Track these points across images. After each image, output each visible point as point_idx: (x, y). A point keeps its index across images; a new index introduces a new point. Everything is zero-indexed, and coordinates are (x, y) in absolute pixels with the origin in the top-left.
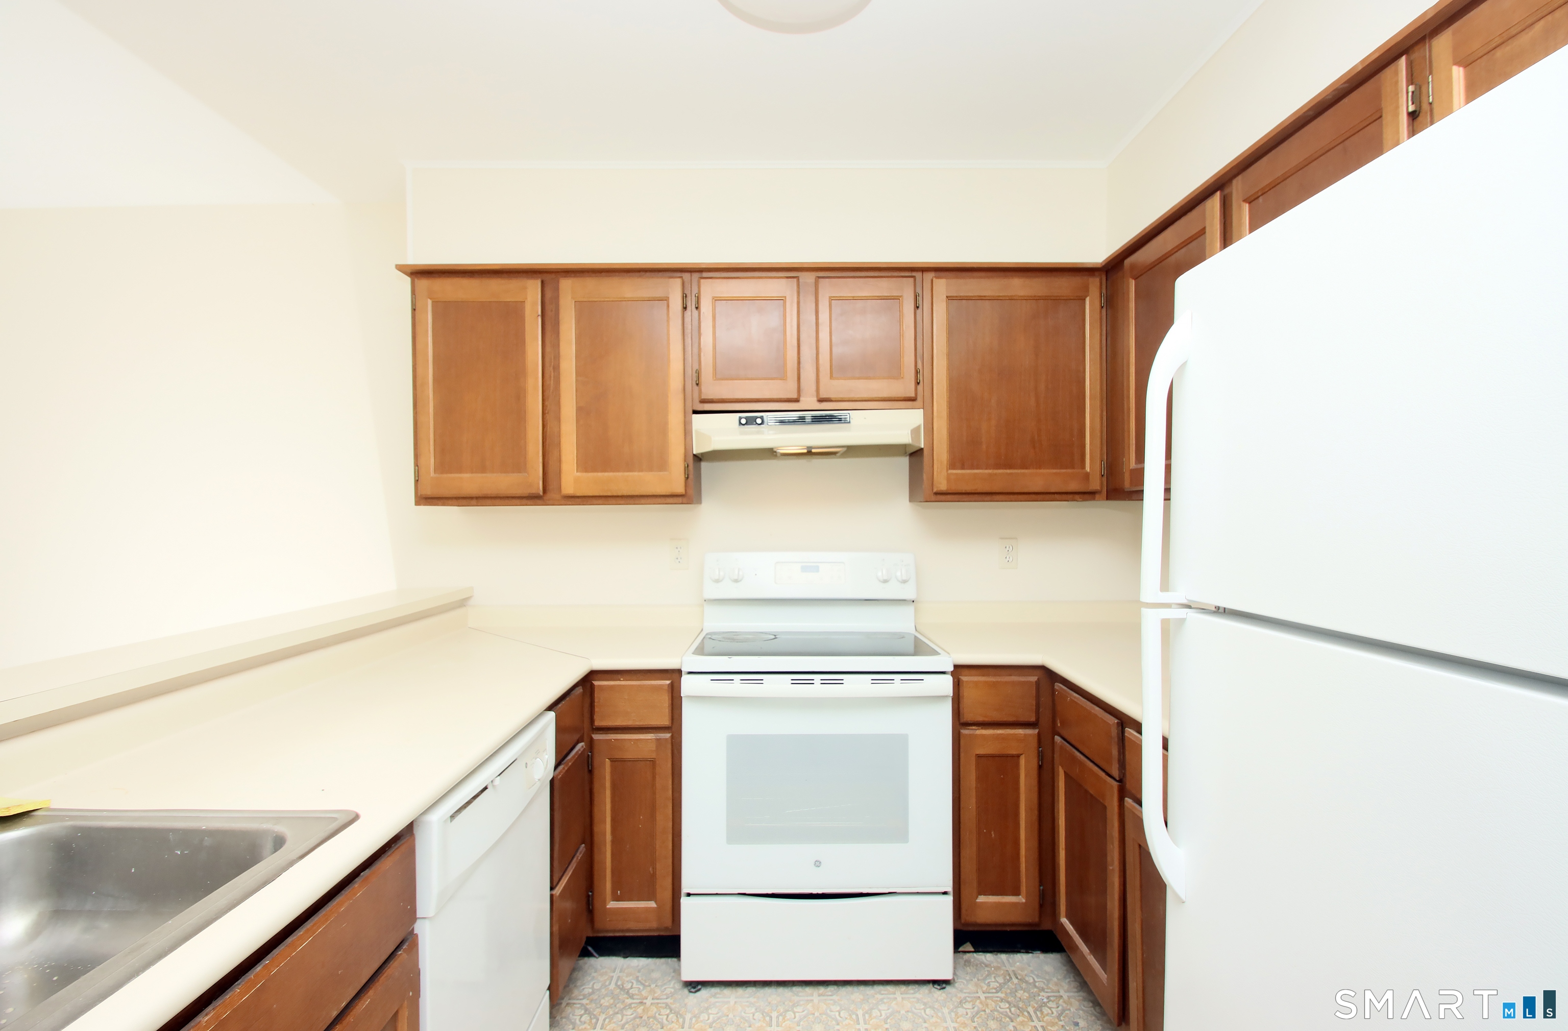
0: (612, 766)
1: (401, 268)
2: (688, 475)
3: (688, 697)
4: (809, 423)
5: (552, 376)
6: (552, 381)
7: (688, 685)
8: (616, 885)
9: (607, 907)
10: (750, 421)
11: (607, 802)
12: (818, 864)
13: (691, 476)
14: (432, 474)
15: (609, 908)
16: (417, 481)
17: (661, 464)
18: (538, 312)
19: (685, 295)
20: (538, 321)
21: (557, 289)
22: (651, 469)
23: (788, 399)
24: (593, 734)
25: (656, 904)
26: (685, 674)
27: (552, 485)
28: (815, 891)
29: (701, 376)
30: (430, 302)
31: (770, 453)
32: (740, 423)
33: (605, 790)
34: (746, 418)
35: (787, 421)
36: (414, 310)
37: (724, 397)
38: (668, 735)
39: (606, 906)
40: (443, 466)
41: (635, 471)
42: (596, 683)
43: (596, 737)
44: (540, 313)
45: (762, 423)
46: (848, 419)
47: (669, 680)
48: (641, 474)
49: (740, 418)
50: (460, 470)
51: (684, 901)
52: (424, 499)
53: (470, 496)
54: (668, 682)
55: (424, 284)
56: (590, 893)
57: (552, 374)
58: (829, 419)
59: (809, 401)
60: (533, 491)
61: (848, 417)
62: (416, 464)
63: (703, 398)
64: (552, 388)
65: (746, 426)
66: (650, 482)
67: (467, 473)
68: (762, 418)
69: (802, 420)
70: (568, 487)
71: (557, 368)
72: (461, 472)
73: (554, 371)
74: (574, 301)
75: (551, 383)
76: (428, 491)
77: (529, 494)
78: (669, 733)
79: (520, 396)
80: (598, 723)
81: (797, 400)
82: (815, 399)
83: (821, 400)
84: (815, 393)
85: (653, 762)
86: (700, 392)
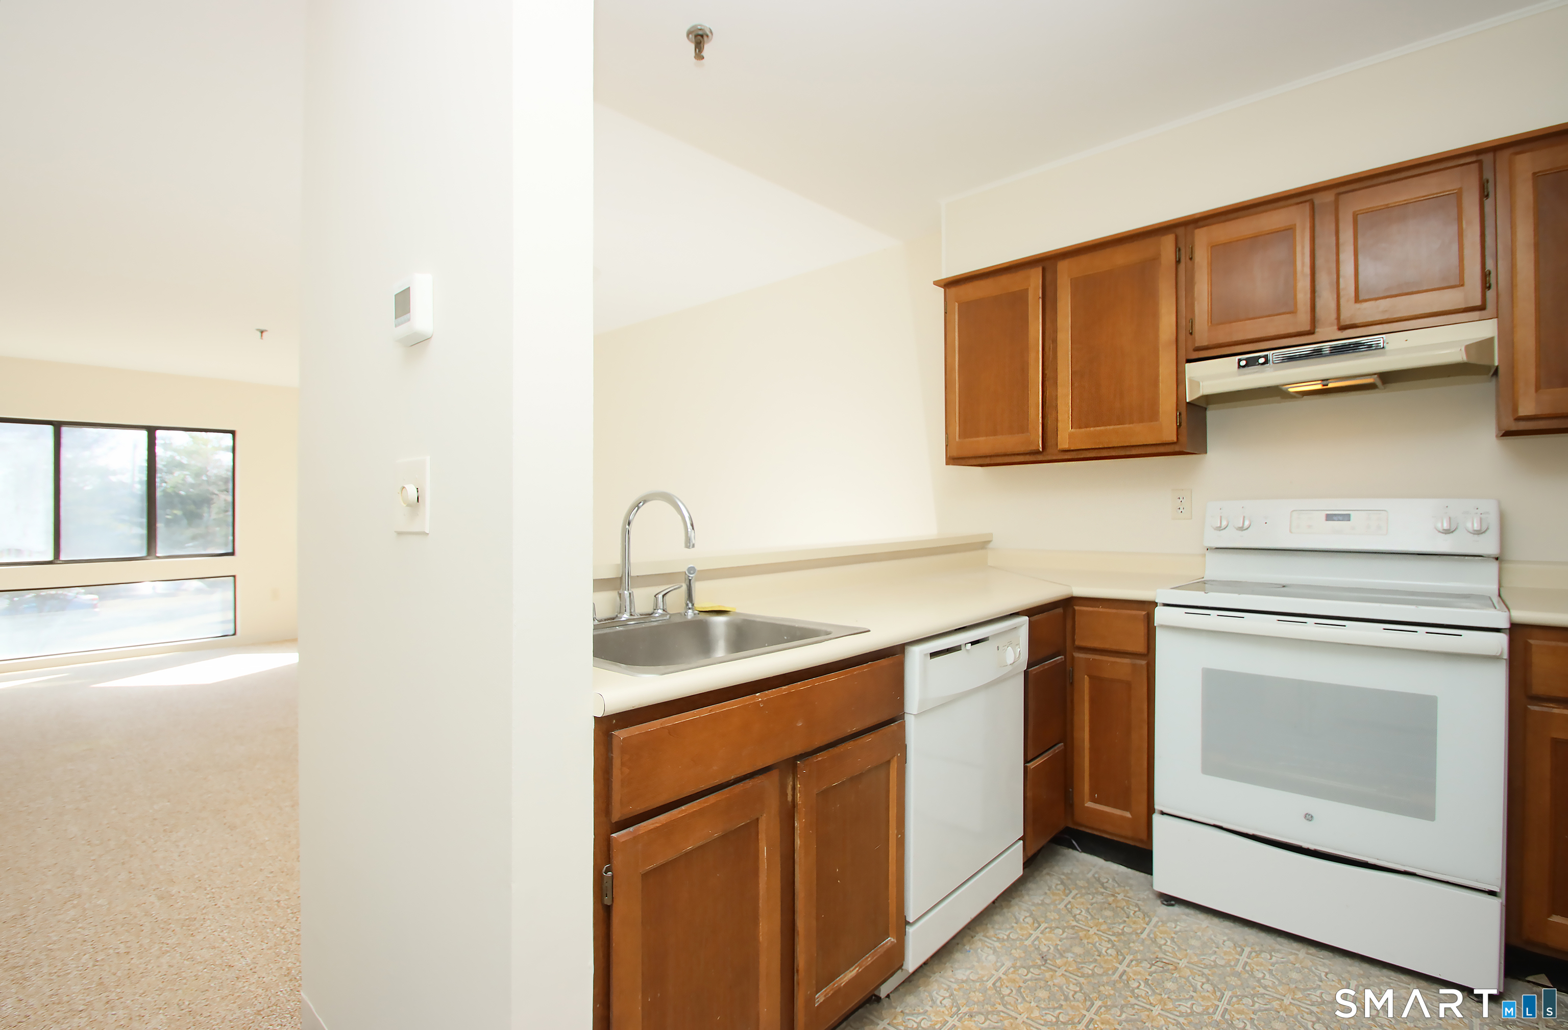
0: (1090, 683)
1: (937, 283)
2: (1180, 423)
3: (1162, 626)
4: (1326, 355)
5: (1051, 348)
6: (1051, 353)
7: (1161, 616)
8: (1093, 790)
9: (1086, 805)
10: (1251, 363)
11: (1085, 713)
12: (1309, 817)
13: (1184, 424)
14: (957, 439)
15: (1087, 807)
16: (947, 446)
17: (1151, 414)
18: (1039, 295)
19: (1178, 249)
20: (1039, 303)
21: (1055, 272)
22: (1141, 420)
23: (1298, 332)
24: (1075, 652)
25: (1132, 815)
26: (1160, 606)
27: (1050, 443)
28: (1305, 845)
29: (1194, 325)
30: (957, 304)
31: (1276, 393)
32: (1239, 366)
33: (1084, 703)
34: (1246, 359)
35: (1297, 356)
36: (946, 313)
37: (1221, 341)
38: (1144, 662)
39: (1084, 804)
40: (964, 434)
41: (1126, 424)
42: (1076, 608)
43: (1076, 655)
44: (1041, 295)
45: (1266, 362)
46: (1382, 345)
47: (1144, 611)
48: (1131, 425)
49: (1240, 360)
50: (977, 435)
51: (1156, 818)
52: (954, 459)
53: (985, 455)
54: (1144, 613)
55: (953, 291)
56: (1071, 790)
57: (1051, 345)
58: (1354, 348)
59: (1327, 331)
60: (1033, 448)
61: (1382, 342)
62: (946, 433)
63: (1196, 345)
64: (1051, 359)
65: (1246, 368)
66: (1141, 433)
67: (982, 437)
68: (1266, 357)
69: (1318, 353)
70: (1064, 442)
71: (1055, 341)
72: (978, 436)
73: (1053, 344)
74: (1070, 279)
75: (1049, 354)
76: (955, 454)
77: (1031, 450)
78: (1145, 660)
79: (1024, 370)
80: (1077, 643)
81: (1311, 333)
82: (1336, 327)
83: (1342, 328)
84: (1335, 321)
85: (1128, 685)
86: (1194, 340)
